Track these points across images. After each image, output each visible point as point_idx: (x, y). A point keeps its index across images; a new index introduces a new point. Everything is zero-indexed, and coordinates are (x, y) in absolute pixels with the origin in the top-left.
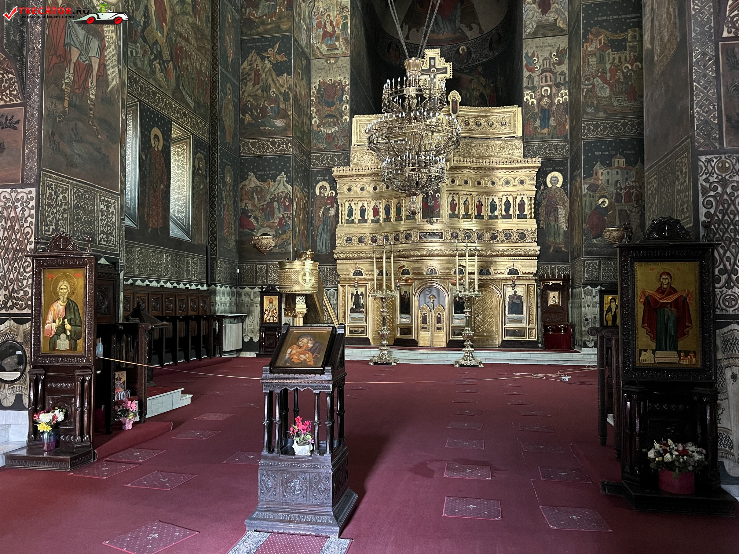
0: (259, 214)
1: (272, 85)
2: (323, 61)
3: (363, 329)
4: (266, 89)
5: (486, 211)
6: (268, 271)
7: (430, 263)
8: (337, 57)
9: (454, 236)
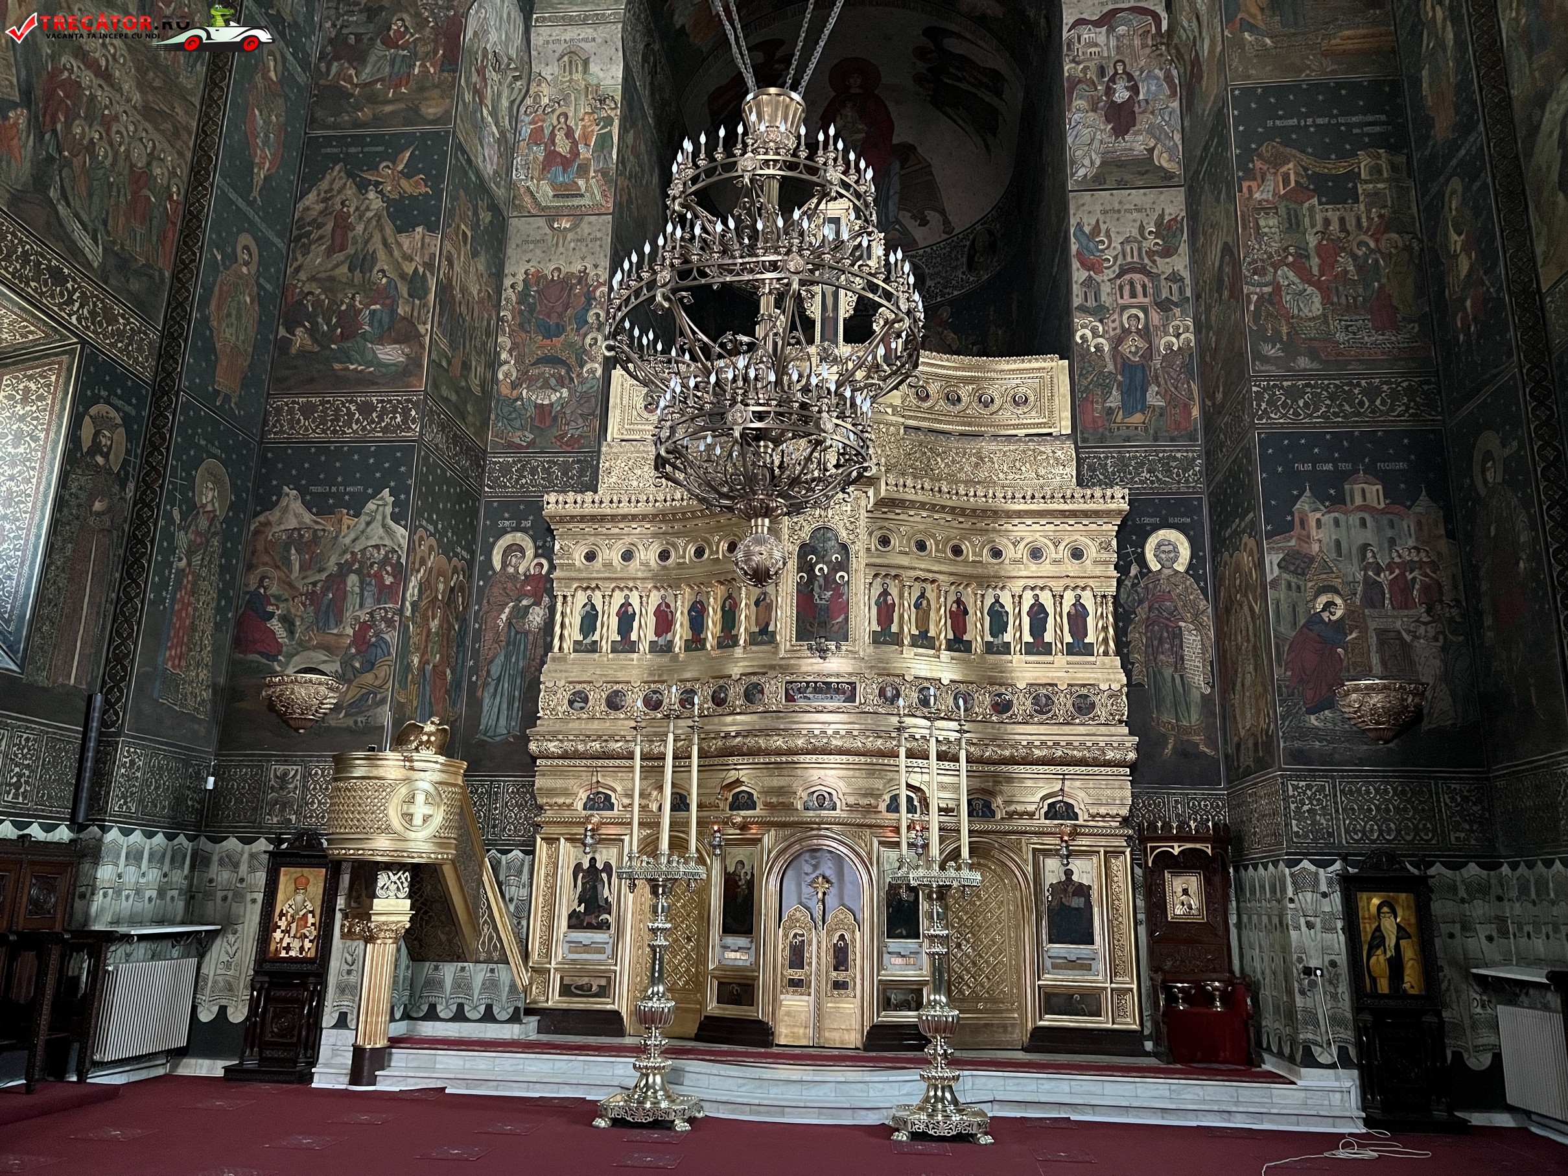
0: (297, 609)
1: (381, 254)
2: (541, 222)
3: (603, 982)
4: (363, 262)
5: (977, 631)
6: (305, 787)
7: (815, 775)
8: (578, 216)
9: (889, 694)
